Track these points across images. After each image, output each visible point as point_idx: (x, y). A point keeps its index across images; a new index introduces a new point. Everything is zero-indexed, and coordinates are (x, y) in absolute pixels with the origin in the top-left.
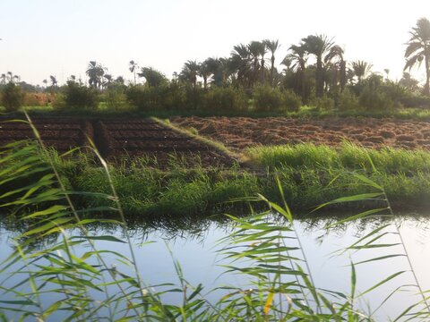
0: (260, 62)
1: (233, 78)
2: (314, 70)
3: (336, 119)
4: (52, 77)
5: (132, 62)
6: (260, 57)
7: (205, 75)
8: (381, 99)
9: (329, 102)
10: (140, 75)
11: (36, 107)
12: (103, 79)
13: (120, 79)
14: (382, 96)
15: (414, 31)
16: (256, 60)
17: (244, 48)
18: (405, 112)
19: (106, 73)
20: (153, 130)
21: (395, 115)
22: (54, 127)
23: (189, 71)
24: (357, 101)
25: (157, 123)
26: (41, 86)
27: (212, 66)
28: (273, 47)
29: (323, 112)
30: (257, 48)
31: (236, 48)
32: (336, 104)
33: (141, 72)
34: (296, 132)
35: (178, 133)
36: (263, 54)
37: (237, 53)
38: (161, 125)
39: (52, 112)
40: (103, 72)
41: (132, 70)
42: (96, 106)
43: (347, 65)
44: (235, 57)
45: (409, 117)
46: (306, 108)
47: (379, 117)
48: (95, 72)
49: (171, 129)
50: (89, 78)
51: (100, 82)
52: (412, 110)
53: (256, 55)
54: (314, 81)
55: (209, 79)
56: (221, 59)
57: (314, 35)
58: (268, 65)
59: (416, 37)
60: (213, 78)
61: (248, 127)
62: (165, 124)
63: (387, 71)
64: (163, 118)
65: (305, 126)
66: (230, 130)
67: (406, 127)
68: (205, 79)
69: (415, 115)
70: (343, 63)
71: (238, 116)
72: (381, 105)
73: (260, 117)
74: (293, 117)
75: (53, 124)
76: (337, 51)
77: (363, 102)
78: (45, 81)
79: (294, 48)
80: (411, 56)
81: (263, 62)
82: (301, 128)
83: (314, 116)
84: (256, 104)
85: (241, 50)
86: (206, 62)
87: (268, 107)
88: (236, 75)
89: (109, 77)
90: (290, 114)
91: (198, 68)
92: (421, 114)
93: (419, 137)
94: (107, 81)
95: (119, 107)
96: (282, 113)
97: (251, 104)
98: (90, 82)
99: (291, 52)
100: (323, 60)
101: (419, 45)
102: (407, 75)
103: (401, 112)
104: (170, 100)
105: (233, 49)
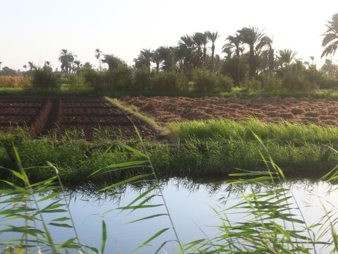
0: (202, 50)
1: (181, 64)
2: (248, 57)
3: (260, 98)
4: (30, 63)
5: (98, 51)
6: (203, 46)
7: (157, 61)
8: (300, 81)
9: (256, 84)
10: (104, 61)
11: (8, 89)
12: (73, 65)
13: (88, 65)
14: (301, 79)
15: (330, 25)
16: (199, 48)
17: (189, 39)
18: (320, 92)
19: (76, 59)
20: (102, 107)
21: (312, 95)
22: (18, 105)
23: (144, 57)
24: (281, 83)
25: (108, 102)
26: (21, 71)
27: (163, 54)
28: (213, 37)
29: (251, 92)
30: (200, 38)
31: (182, 38)
32: (262, 86)
33: (104, 59)
34: (221, 109)
35: (121, 110)
36: (205, 43)
37: (184, 43)
38: (111, 104)
39: (21, 92)
40: (73, 59)
41: (98, 57)
42: (59, 87)
43: (275, 53)
44: (182, 46)
45: (323, 97)
46: (238, 89)
47: (298, 97)
48: (66, 59)
49: (117, 107)
50: (61, 64)
51: (70, 67)
52: (326, 91)
53: (199, 44)
54: (248, 66)
55: (161, 65)
56: (171, 48)
57: (248, 27)
58: (209, 52)
59: (331, 29)
60: (164, 64)
61: (182, 105)
62: (114, 102)
63: (312, 58)
64: (113, 97)
65: (230, 104)
66: (166, 108)
67: (317, 105)
68: (158, 65)
69: (328, 95)
70: (271, 51)
71: (179, 96)
72: (301, 86)
73: (197, 97)
74: (226, 97)
75: (18, 102)
76: (266, 41)
77: (286, 83)
78: (25, 67)
79: (230, 38)
80: (327, 45)
81: (205, 50)
82: (227, 106)
83: (244, 96)
84: (195, 86)
85: (187, 40)
86: (158, 50)
87: (205, 88)
88: (183, 61)
89: (78, 63)
90: (223, 94)
91: (152, 55)
92: (334, 94)
93: (324, 113)
94: (77, 66)
95: (78, 89)
96: (217, 94)
97: (191, 86)
98: (62, 67)
99: (228, 42)
100: (254, 49)
101: (334, 36)
102: (328, 61)
103: (317, 92)
104: (122, 82)
105: (180, 39)
